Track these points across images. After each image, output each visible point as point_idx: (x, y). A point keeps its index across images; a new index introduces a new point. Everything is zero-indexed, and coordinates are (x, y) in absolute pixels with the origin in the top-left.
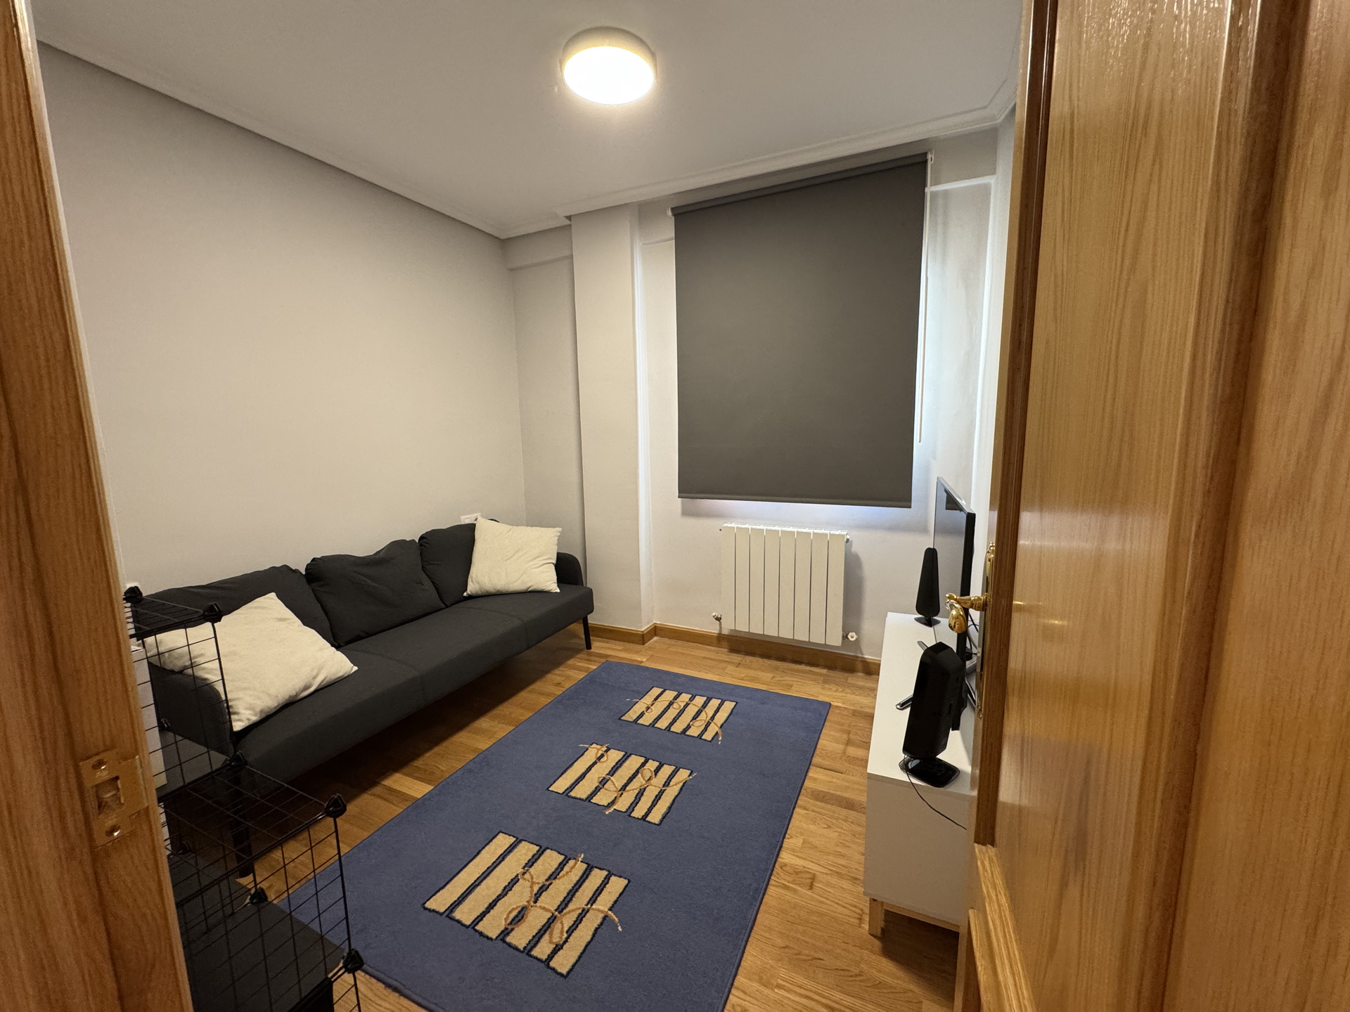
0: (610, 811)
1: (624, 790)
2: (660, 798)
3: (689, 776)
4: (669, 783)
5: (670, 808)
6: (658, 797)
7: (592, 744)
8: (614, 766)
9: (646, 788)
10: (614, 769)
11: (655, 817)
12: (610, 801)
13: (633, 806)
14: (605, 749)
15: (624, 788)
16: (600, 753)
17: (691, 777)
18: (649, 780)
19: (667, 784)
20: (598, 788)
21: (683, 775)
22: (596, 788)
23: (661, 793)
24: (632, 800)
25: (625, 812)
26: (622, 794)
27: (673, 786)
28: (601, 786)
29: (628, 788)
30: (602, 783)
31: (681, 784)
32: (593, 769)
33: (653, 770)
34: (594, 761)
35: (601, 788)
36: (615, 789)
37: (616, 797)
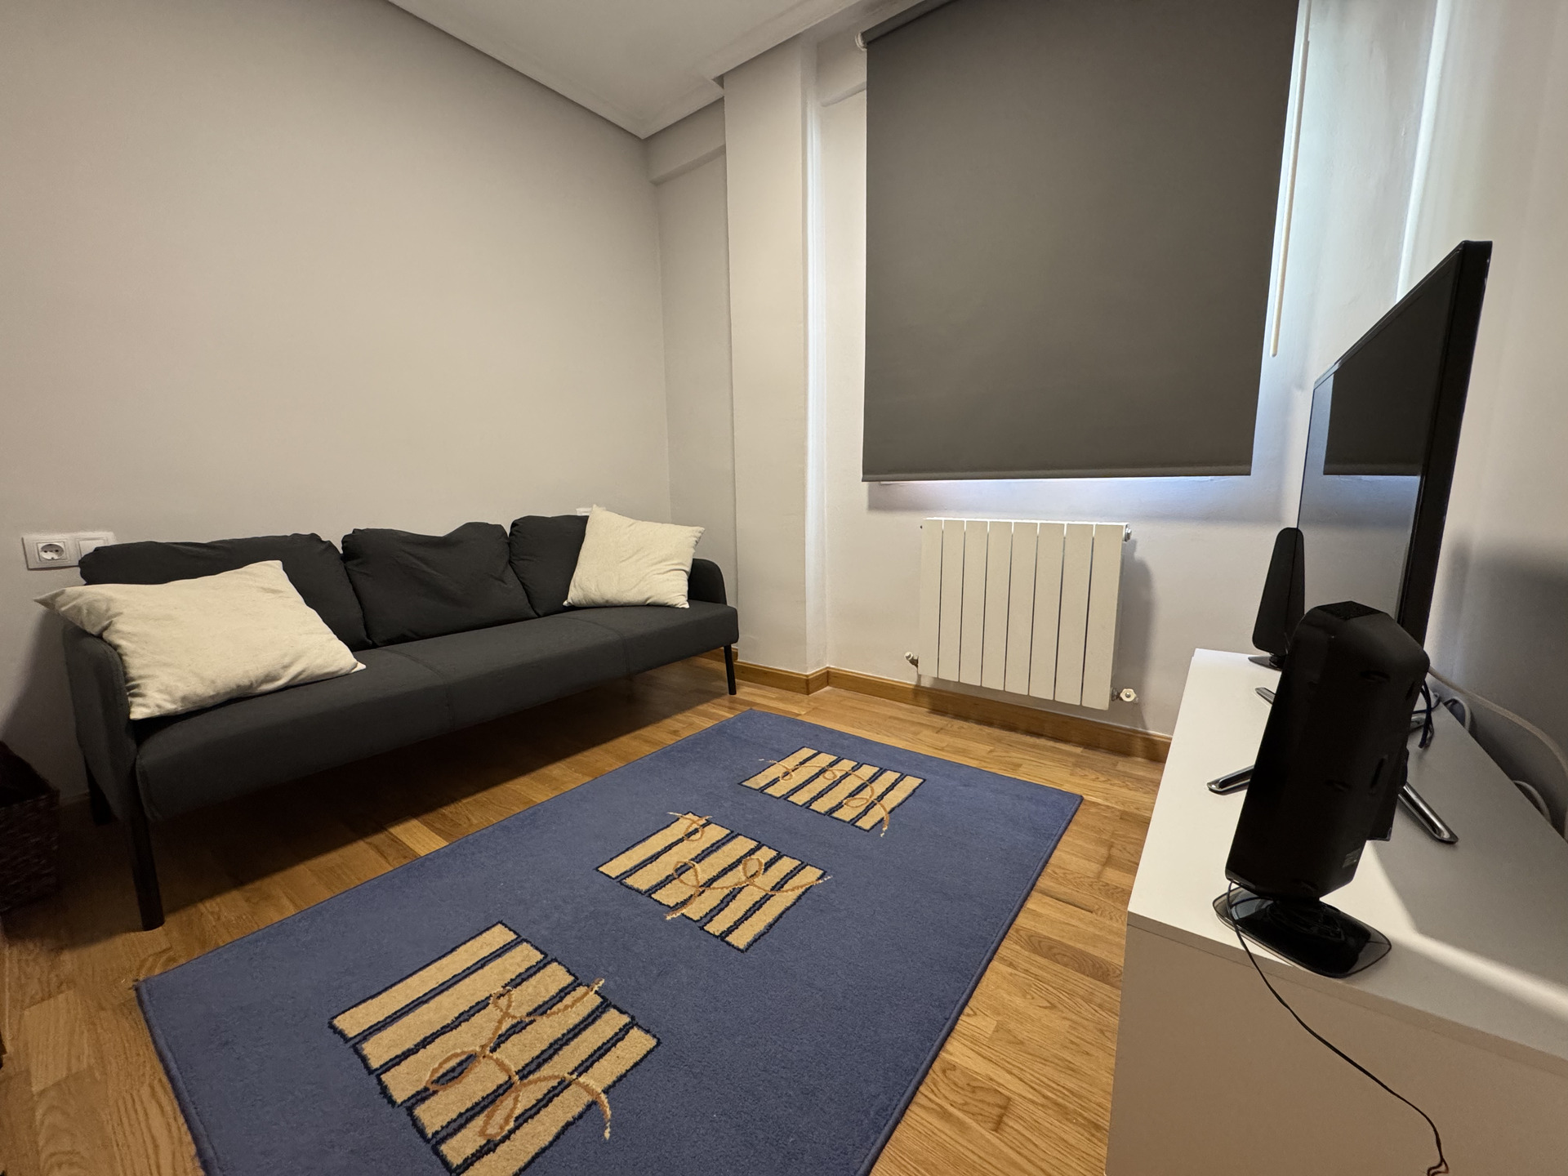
0: (674, 916)
1: (709, 886)
2: (761, 906)
3: (819, 879)
4: (782, 887)
5: (771, 926)
6: (757, 906)
7: (688, 813)
8: (708, 848)
9: (743, 888)
10: (706, 853)
11: (740, 939)
12: (679, 900)
13: (712, 914)
14: (703, 821)
15: (709, 883)
16: (695, 826)
17: (821, 881)
18: (752, 876)
19: (779, 887)
20: (670, 878)
21: (810, 875)
22: (667, 877)
23: (766, 898)
24: (715, 904)
25: (698, 921)
26: (703, 891)
27: (787, 891)
28: (677, 877)
29: (715, 885)
30: (679, 872)
31: (801, 891)
32: (675, 849)
33: (764, 862)
34: (681, 837)
35: (675, 879)
36: (695, 883)
37: (692, 896)
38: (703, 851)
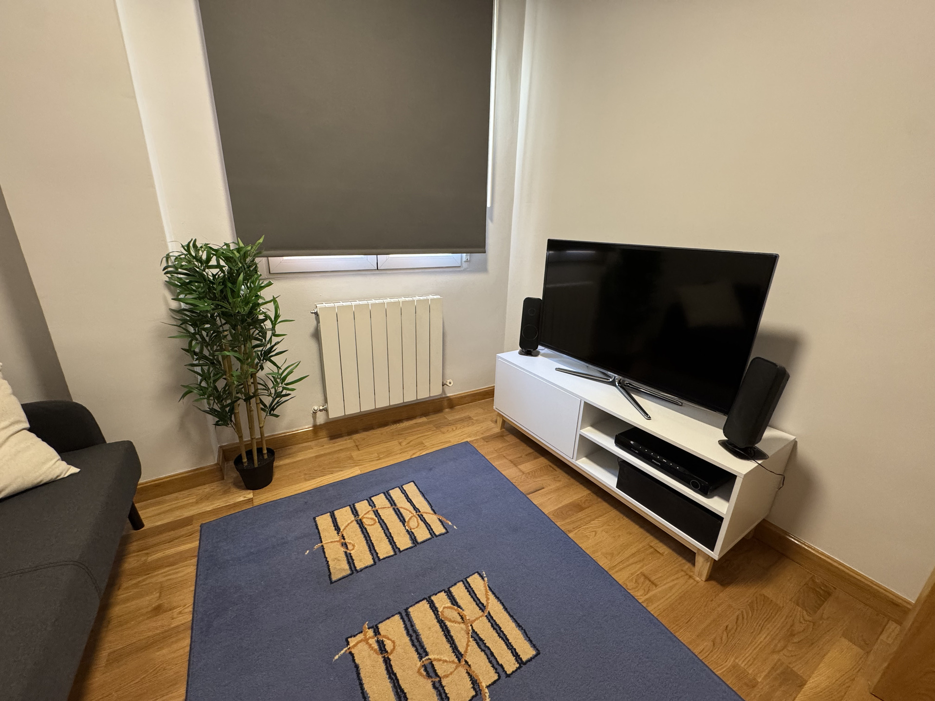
0: (487, 695)
1: (462, 655)
2: (498, 625)
3: (483, 578)
4: (483, 604)
5: (519, 626)
8: (411, 640)
9: (473, 631)
11: (526, 651)
13: (495, 663)
15: (459, 655)
16: (373, 641)
17: (486, 579)
18: (462, 618)
19: (482, 607)
20: (437, 685)
21: (476, 581)
22: (434, 687)
23: (490, 618)
24: (485, 657)
25: (499, 676)
26: (466, 662)
27: (488, 603)
28: (438, 679)
29: (462, 650)
30: (432, 674)
31: (490, 593)
32: (396, 669)
33: (449, 604)
34: (381, 660)
35: (440, 682)
36: (454, 666)
38: (413, 645)
